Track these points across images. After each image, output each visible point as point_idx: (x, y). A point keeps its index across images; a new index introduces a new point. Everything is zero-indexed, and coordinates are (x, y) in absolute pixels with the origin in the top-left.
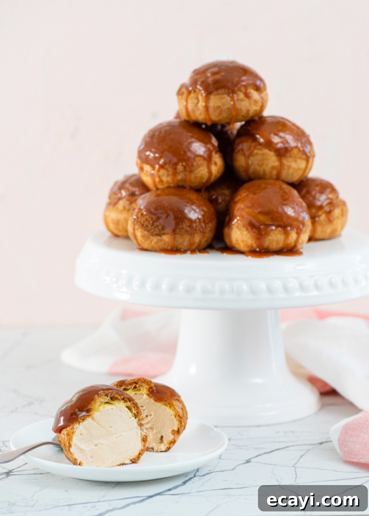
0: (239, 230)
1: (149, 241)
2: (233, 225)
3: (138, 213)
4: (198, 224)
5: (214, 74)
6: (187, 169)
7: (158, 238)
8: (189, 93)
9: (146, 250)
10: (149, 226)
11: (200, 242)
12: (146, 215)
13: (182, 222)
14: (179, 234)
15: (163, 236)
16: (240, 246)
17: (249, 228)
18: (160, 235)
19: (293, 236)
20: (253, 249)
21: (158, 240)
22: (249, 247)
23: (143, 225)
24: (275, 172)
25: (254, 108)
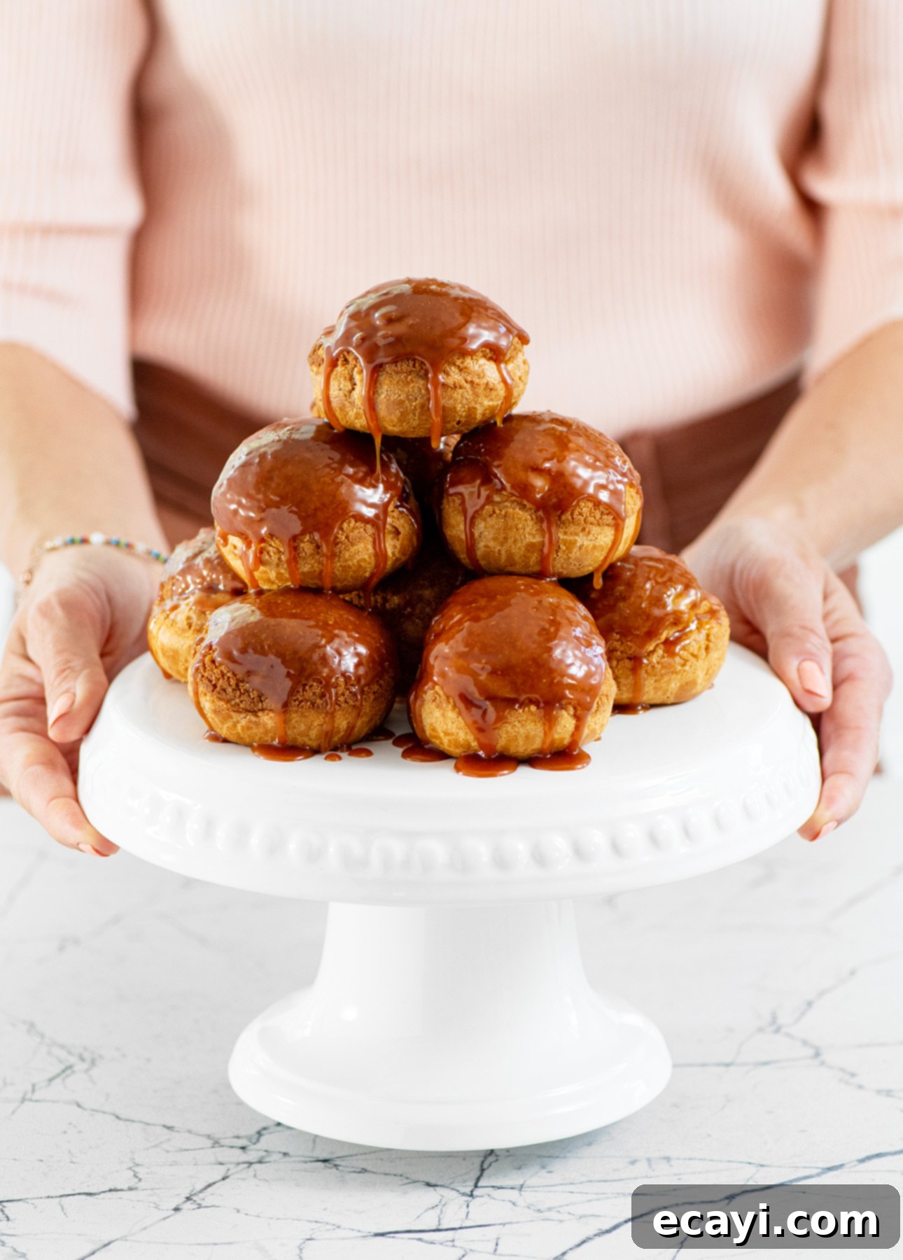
0: (438, 706)
1: (230, 724)
2: (425, 693)
3: (204, 656)
4: (341, 689)
5: (390, 320)
6: (324, 549)
7: (251, 717)
8: (334, 364)
9: (225, 741)
10: (229, 690)
11: (351, 728)
12: (221, 664)
13: (305, 685)
14: (297, 712)
15: (260, 714)
16: (442, 743)
17: (461, 705)
18: (254, 713)
19: (565, 723)
20: (471, 752)
21: (250, 721)
22: (462, 746)
23: (215, 686)
24: (534, 558)
25: (484, 405)
